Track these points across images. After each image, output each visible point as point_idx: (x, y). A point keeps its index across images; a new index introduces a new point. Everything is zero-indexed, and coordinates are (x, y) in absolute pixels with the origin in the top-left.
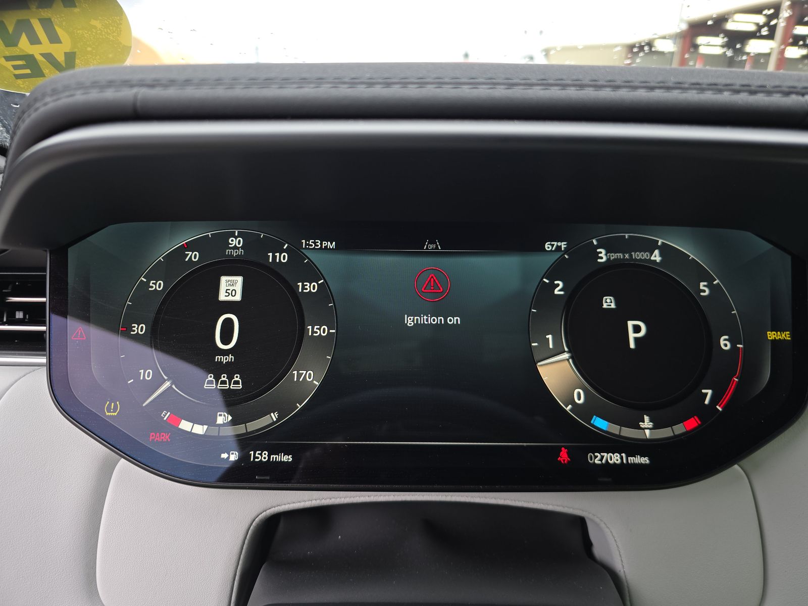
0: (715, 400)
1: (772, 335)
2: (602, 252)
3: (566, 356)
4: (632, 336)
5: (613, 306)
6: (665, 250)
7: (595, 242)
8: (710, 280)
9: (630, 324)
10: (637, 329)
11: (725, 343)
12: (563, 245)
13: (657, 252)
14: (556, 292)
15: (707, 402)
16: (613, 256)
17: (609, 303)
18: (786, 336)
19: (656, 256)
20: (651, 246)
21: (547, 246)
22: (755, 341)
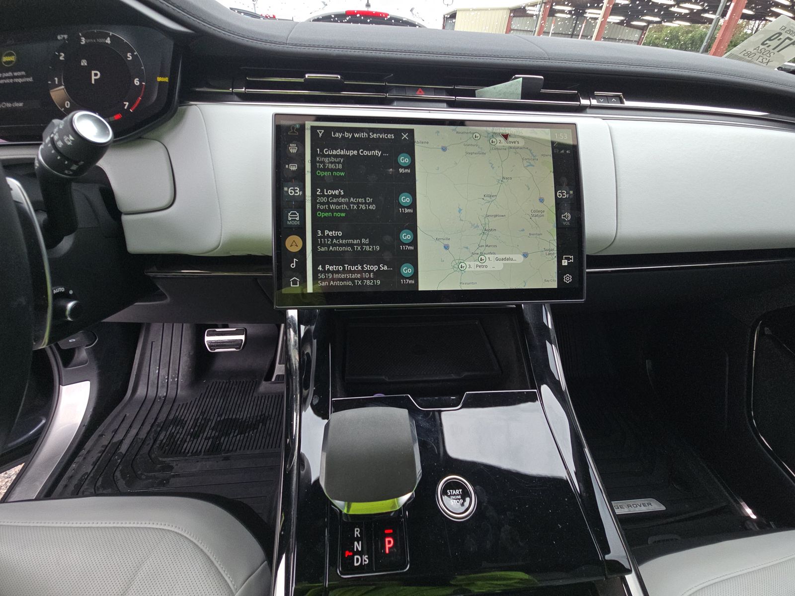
0: (129, 107)
1: (159, 79)
2: (83, 39)
3: (63, 87)
4: (93, 78)
5: (86, 64)
6: (113, 38)
7: (80, 34)
8: (132, 52)
9: (93, 72)
10: (96, 75)
11: (137, 82)
12: (66, 36)
13: (109, 39)
14: (61, 58)
15: (126, 108)
16: (88, 41)
17: (84, 63)
18: (166, 79)
19: (108, 41)
20: (106, 36)
21: (59, 37)
22: (151, 81)
